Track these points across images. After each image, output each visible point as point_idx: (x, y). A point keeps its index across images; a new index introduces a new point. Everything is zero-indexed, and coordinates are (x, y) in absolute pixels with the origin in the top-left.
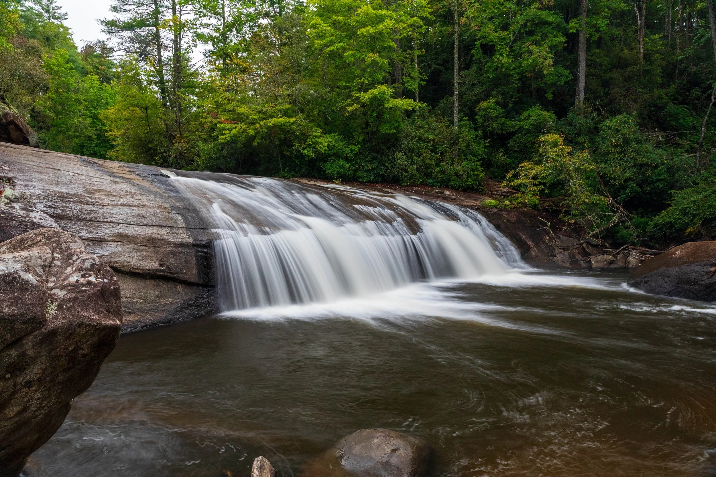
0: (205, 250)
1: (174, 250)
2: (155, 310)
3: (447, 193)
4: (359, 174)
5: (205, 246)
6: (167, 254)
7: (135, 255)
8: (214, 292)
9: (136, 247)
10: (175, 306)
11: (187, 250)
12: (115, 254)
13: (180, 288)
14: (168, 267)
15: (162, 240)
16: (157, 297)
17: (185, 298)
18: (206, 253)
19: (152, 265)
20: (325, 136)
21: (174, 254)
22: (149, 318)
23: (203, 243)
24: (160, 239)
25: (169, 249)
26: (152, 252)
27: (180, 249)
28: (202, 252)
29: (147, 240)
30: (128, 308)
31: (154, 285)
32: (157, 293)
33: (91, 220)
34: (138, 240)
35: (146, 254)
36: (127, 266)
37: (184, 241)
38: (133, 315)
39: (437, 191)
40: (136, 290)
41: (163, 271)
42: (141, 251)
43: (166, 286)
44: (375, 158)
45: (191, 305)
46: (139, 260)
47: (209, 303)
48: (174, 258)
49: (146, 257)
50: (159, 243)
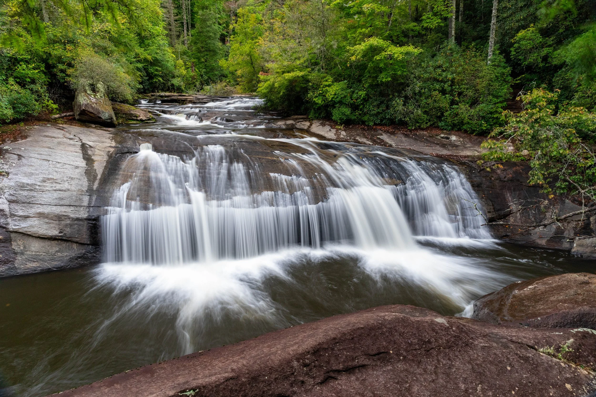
0: (94, 222)
1: (71, 223)
2: (53, 260)
3: (453, 138)
4: (366, 118)
5: (94, 220)
6: (66, 225)
7: (45, 226)
8: (100, 249)
9: (47, 221)
10: (68, 258)
11: (81, 223)
12: (32, 226)
13: (75, 246)
14: (65, 234)
15: (66, 216)
16: (57, 252)
17: (76, 252)
18: (95, 224)
19: (55, 232)
20: (335, 84)
21: (71, 225)
22: (47, 265)
23: (93, 217)
24: (64, 216)
25: (68, 222)
26: (56, 224)
27: (76, 222)
28: (92, 223)
29: (56, 216)
30: (34, 258)
31: (56, 244)
32: (57, 249)
33: (29, 203)
34: (50, 216)
35: (52, 225)
36: (36, 233)
37: (80, 216)
38: (36, 263)
39: (442, 135)
40: (43, 247)
41: (61, 236)
42: (50, 223)
43: (64, 244)
44: (382, 102)
45: (79, 257)
46: (46, 229)
47: (95, 256)
48: (70, 228)
49: (51, 228)
50: (63, 218)
